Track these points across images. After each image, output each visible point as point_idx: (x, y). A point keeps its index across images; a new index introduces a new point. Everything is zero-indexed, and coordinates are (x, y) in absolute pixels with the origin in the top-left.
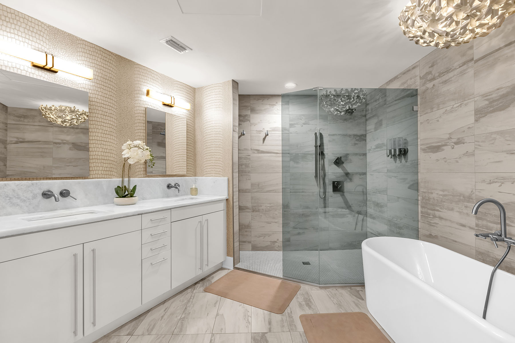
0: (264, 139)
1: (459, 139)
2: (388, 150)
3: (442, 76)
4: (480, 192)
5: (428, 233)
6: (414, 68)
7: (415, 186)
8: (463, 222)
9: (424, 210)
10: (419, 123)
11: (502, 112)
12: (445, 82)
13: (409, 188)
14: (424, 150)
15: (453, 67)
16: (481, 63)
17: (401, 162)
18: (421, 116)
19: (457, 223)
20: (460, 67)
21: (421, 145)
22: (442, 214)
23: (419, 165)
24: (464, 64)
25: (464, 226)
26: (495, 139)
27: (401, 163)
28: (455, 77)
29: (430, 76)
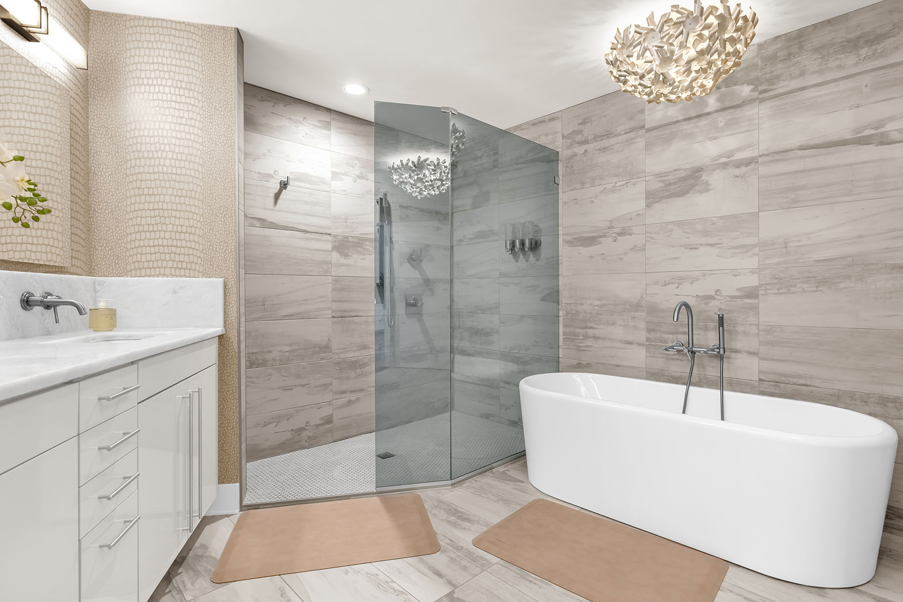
0: (277, 196)
1: (623, 228)
2: (508, 241)
3: (599, 141)
4: (652, 297)
5: (575, 362)
6: (552, 120)
7: (553, 296)
8: (629, 338)
9: (568, 330)
10: (560, 202)
11: (679, 199)
12: (604, 149)
13: (543, 300)
14: (570, 243)
15: (617, 131)
16: (654, 133)
17: (527, 261)
18: (563, 192)
19: (621, 341)
20: (626, 133)
21: (564, 235)
22: (597, 332)
23: (560, 265)
24: (632, 130)
25: (629, 343)
26: (672, 230)
27: (528, 263)
28: (618, 145)
29: (580, 136)
